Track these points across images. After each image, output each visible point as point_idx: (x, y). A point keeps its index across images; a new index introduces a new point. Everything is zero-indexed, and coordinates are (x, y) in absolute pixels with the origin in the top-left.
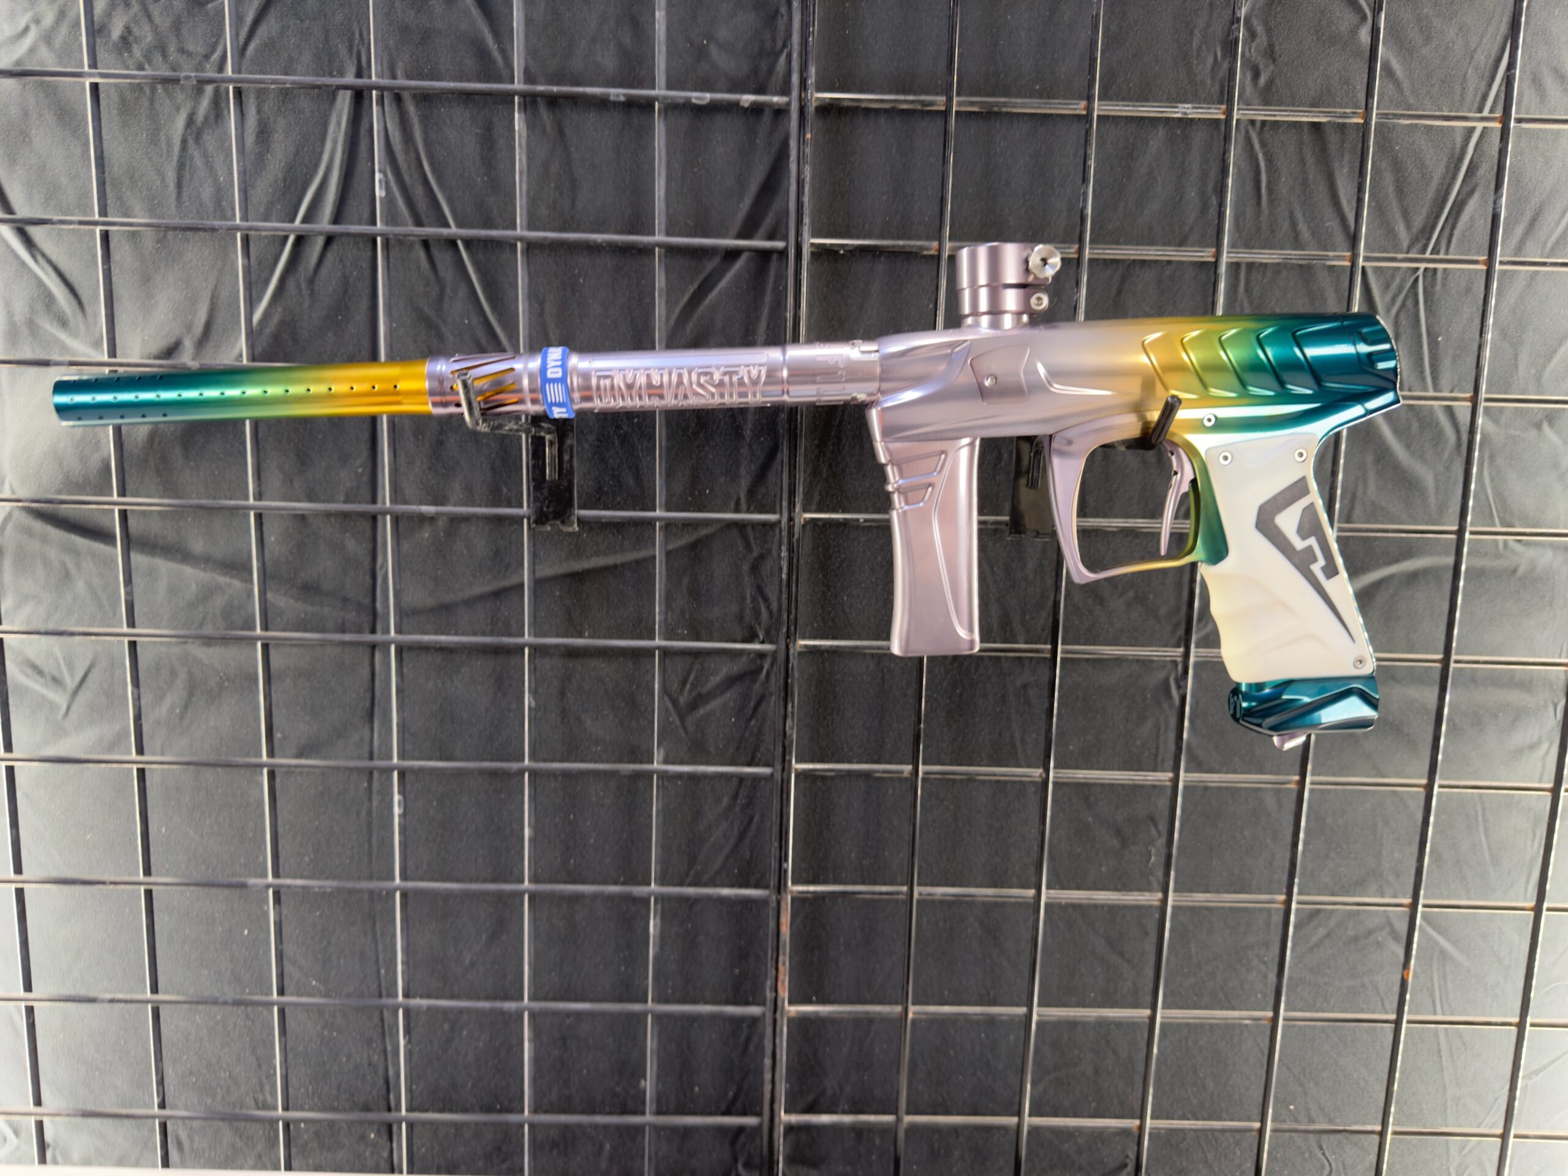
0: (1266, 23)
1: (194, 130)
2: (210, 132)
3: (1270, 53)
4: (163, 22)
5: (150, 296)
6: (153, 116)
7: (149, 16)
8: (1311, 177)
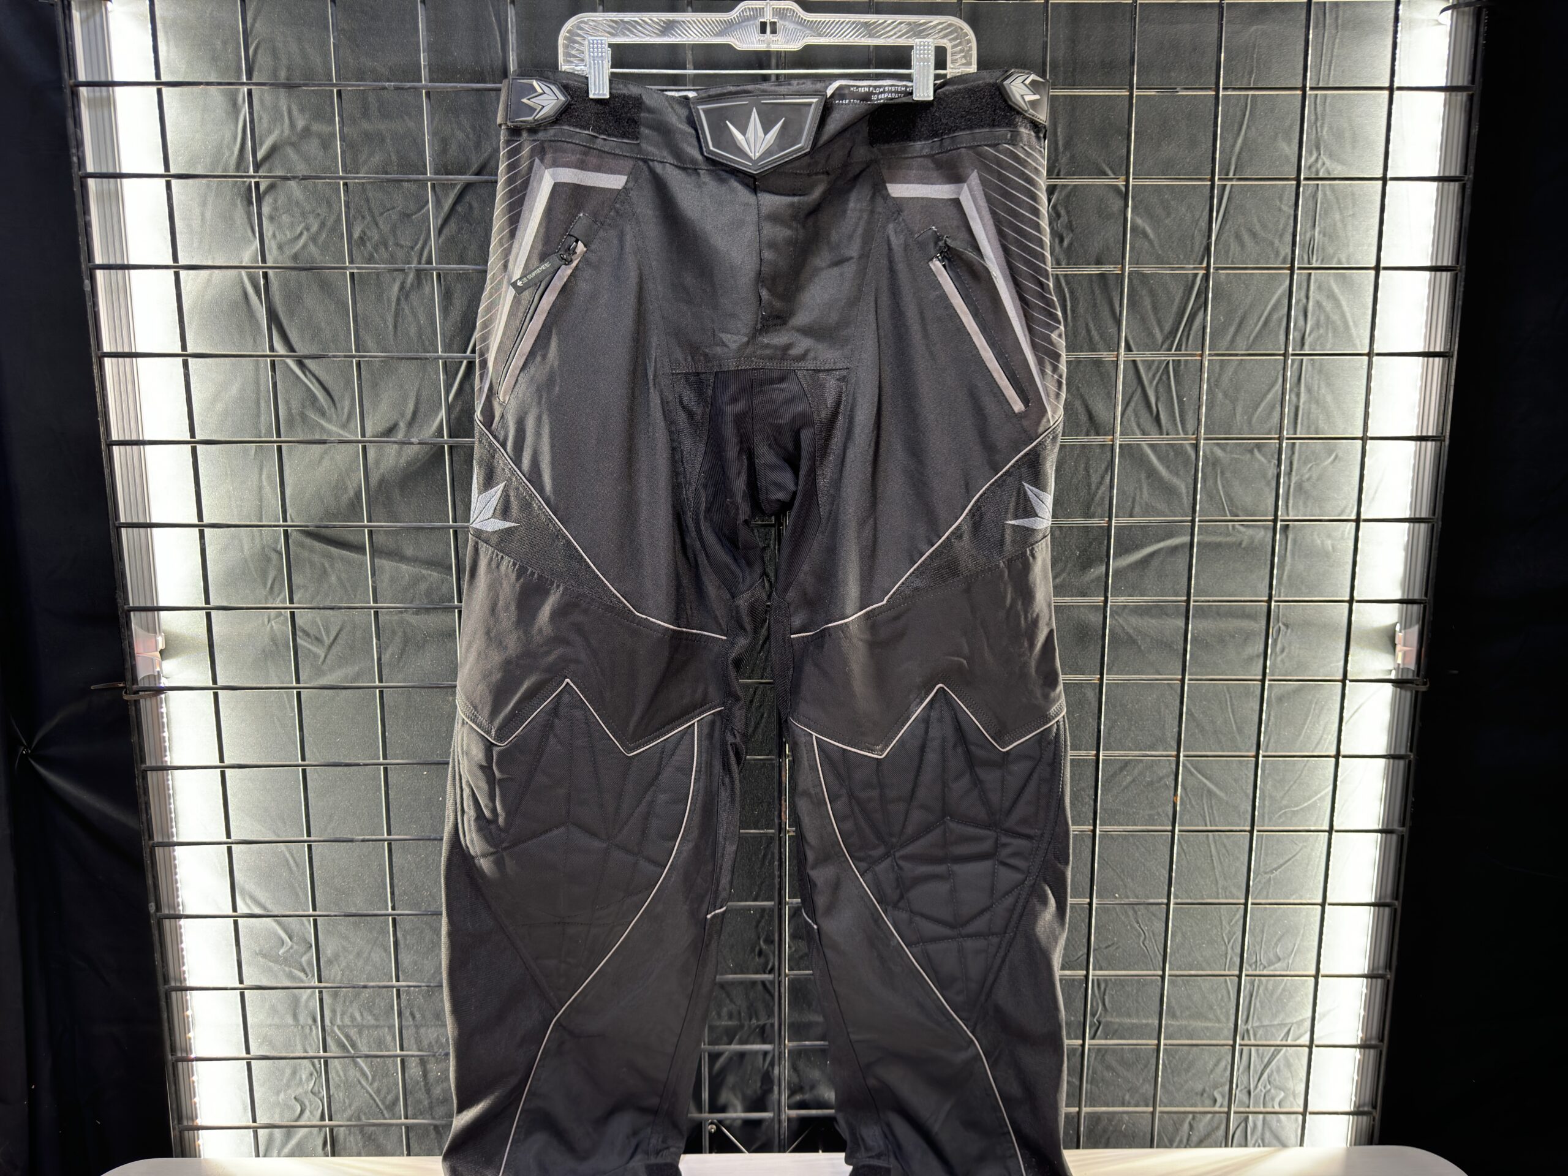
0: (1066, 208)
1: (404, 293)
3: (1070, 227)
4: (385, 227)
5: (377, 395)
6: (379, 285)
7: (377, 225)
8: (1098, 301)
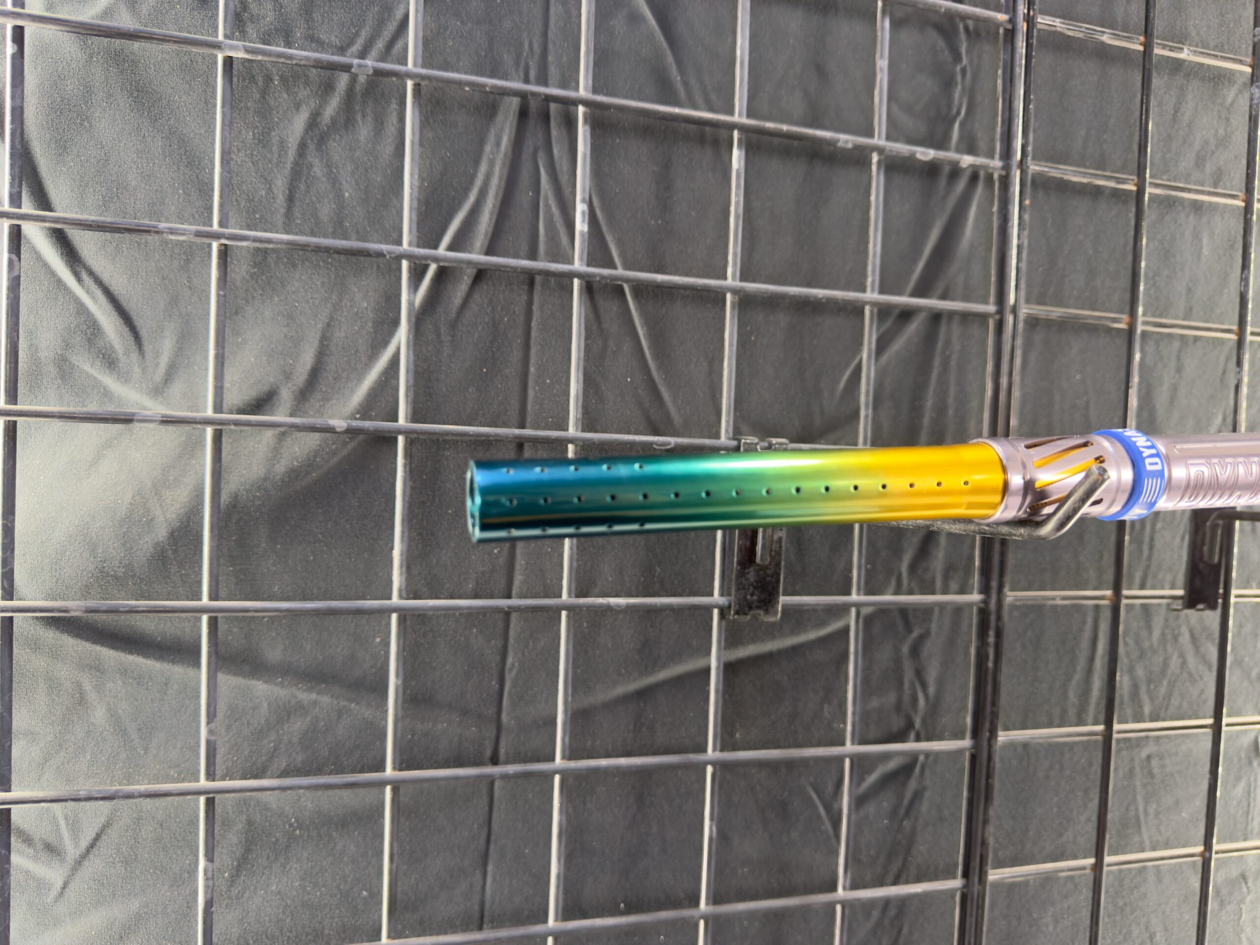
2: (338, 137)
